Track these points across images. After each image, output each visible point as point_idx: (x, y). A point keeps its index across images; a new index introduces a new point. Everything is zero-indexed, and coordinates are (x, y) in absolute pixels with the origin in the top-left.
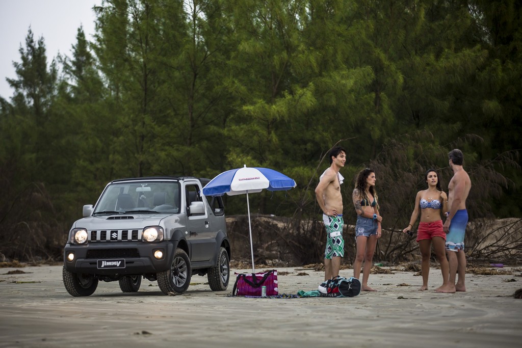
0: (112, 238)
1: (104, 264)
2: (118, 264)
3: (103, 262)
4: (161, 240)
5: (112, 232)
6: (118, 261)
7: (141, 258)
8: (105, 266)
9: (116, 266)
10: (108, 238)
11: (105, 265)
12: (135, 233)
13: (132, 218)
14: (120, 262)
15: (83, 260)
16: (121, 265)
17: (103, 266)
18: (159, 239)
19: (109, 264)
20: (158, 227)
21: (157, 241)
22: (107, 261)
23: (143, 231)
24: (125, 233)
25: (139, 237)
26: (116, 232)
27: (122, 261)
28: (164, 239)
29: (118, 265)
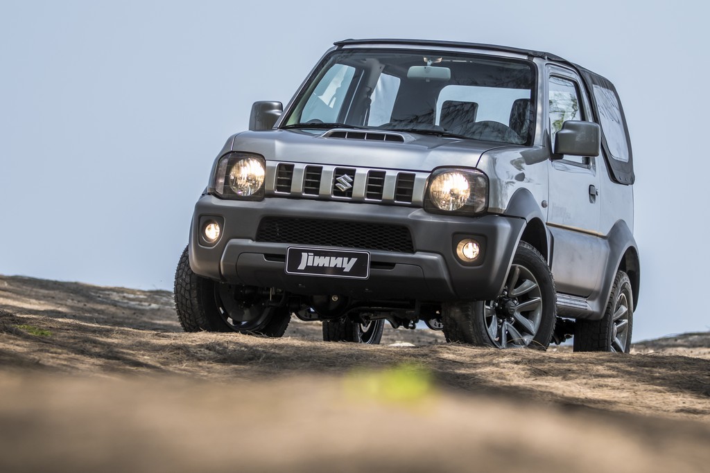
0: (337, 191)
1: (307, 260)
2: (348, 265)
3: (304, 255)
4: (478, 210)
5: (339, 172)
6: (350, 256)
7: (418, 255)
8: (308, 269)
9: (339, 270)
10: (326, 186)
11: (310, 264)
12: (406, 181)
13: (400, 139)
14: (354, 260)
15: (249, 242)
16: (358, 269)
17: (302, 267)
18: (473, 207)
19: (323, 261)
20: (472, 174)
21: (465, 212)
22: (317, 253)
23: (431, 179)
24: (376, 178)
25: (418, 195)
26: (352, 173)
27: (362, 259)
28: (486, 208)
29: (347, 270)
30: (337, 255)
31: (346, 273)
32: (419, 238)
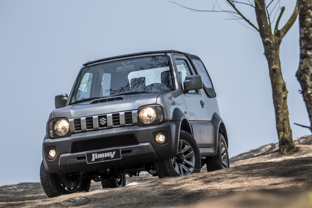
0: (101, 126)
1: (95, 157)
2: (112, 155)
3: (93, 155)
4: (161, 121)
5: (100, 117)
6: (112, 151)
7: (140, 145)
8: (96, 160)
9: (109, 158)
10: (96, 125)
11: (96, 158)
12: (128, 115)
14: (114, 153)
15: (69, 154)
17: (93, 160)
18: (158, 120)
19: (101, 156)
20: (155, 107)
21: (156, 122)
22: (98, 153)
23: (139, 112)
24: (116, 117)
25: (135, 120)
26: (105, 116)
27: (117, 151)
28: (164, 119)
29: (112, 157)
30: (107, 152)
31: (112, 159)
32: (139, 137)
